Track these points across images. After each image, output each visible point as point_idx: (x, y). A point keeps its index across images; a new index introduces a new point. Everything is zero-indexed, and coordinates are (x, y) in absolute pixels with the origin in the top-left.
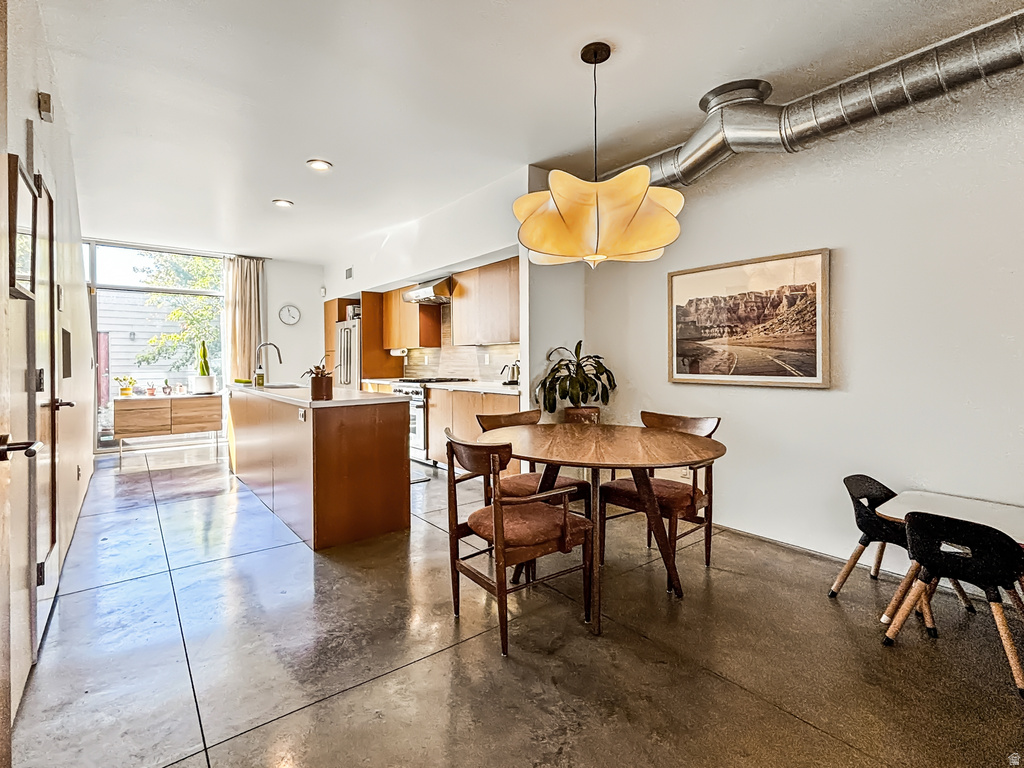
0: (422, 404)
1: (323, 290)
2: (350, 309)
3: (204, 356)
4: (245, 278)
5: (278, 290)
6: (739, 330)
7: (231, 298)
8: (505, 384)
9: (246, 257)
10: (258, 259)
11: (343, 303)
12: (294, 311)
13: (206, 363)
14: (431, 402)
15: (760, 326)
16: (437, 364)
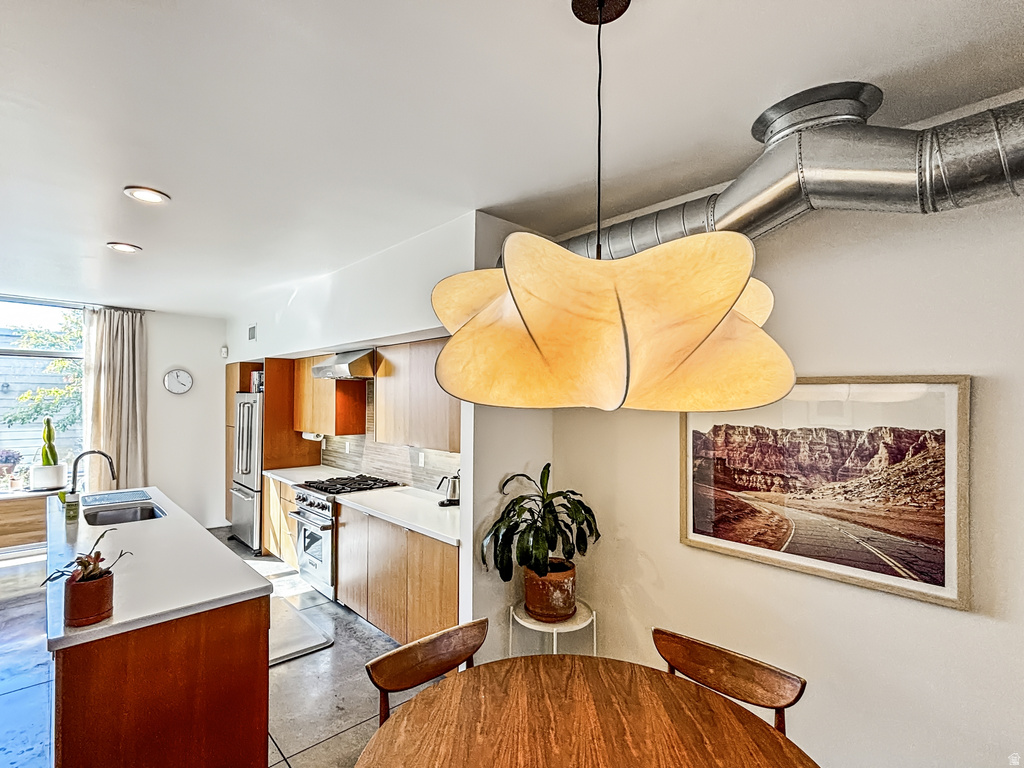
0: (330, 523)
1: (224, 350)
2: (255, 375)
3: (49, 437)
4: (114, 336)
5: (162, 350)
6: (798, 484)
7: (93, 362)
8: (442, 504)
9: (117, 309)
10: (134, 311)
11: (247, 368)
12: (184, 377)
13: (51, 448)
14: (342, 520)
15: (837, 485)
16: (361, 455)
